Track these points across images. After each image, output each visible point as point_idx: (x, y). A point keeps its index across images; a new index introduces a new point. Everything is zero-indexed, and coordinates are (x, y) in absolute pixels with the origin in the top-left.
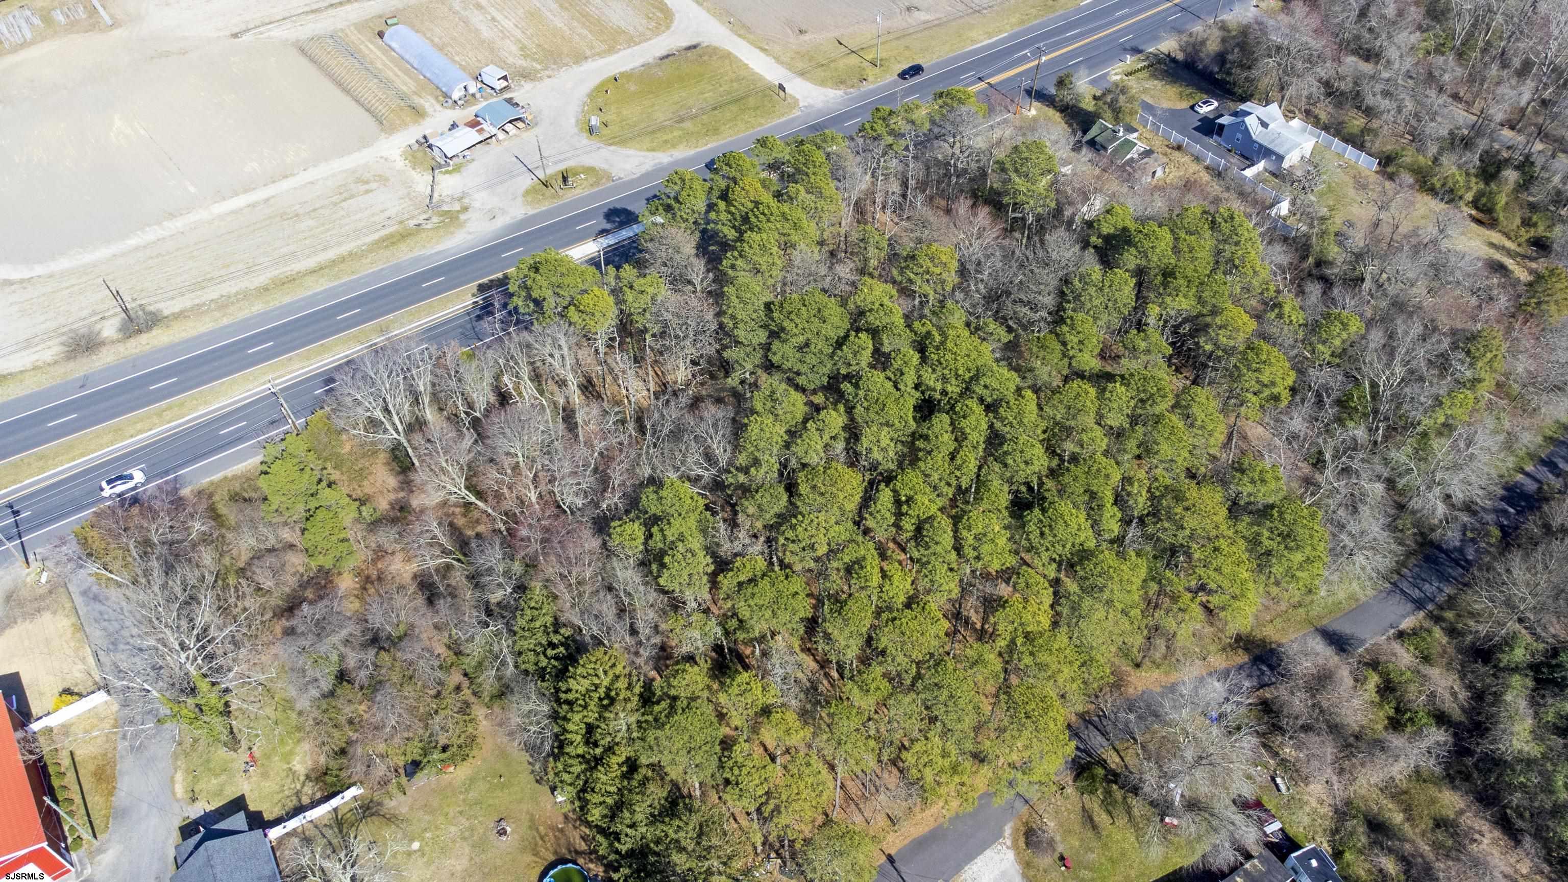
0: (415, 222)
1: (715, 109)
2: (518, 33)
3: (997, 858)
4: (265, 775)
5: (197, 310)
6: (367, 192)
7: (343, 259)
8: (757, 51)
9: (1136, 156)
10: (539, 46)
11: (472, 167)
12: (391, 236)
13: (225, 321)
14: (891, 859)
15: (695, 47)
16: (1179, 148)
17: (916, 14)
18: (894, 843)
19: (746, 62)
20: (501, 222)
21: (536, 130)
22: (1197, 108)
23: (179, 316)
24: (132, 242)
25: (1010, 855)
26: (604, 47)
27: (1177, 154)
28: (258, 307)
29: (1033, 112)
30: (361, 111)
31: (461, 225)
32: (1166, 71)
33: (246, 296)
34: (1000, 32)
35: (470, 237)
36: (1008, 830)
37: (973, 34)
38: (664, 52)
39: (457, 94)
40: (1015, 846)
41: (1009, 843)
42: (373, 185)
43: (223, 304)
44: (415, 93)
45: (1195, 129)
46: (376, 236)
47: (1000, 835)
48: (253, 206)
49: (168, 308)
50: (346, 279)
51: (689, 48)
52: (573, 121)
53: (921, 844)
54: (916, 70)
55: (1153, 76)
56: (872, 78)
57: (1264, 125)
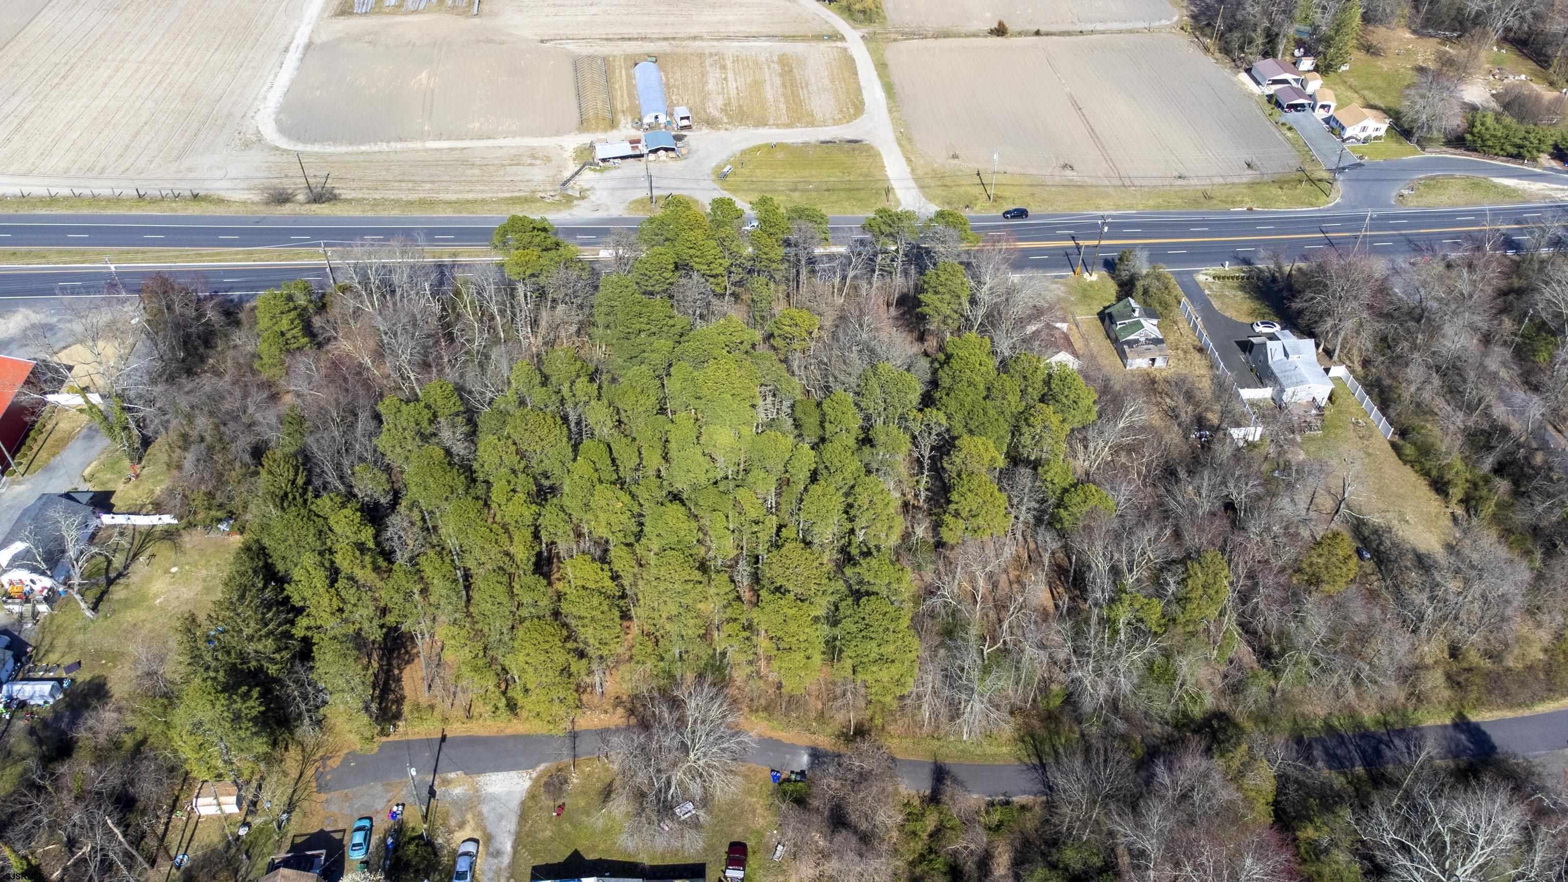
0: (542, 195)
1: (828, 190)
2: (733, 93)
3: (516, 780)
4: (136, 487)
5: (360, 201)
6: (531, 165)
7: (475, 201)
8: (904, 160)
9: (1143, 339)
10: (740, 106)
11: (614, 173)
12: (519, 198)
13: (370, 214)
14: (444, 738)
15: (856, 142)
16: (1201, 350)
17: (1068, 172)
18: (456, 729)
19: (886, 164)
20: (602, 214)
21: (681, 163)
22: (1255, 326)
23: (348, 201)
24: (363, 148)
25: (527, 784)
26: (787, 121)
27: (1197, 356)
28: (396, 213)
29: (1094, 277)
30: (577, 111)
31: (570, 207)
32: (1258, 287)
33: (397, 202)
34: (1131, 208)
35: (568, 217)
36: (542, 767)
37: (1103, 203)
38: (828, 138)
39: (648, 119)
40: (536, 781)
41: (534, 775)
42: (538, 162)
43: (376, 203)
44: (623, 112)
45: (1237, 342)
46: (508, 195)
47: (533, 767)
48: (452, 149)
49: (346, 194)
50: (464, 215)
51: (850, 141)
52: (714, 164)
53: (472, 741)
54: (1021, 213)
55: (1242, 288)
56: (977, 208)
57: (1286, 355)
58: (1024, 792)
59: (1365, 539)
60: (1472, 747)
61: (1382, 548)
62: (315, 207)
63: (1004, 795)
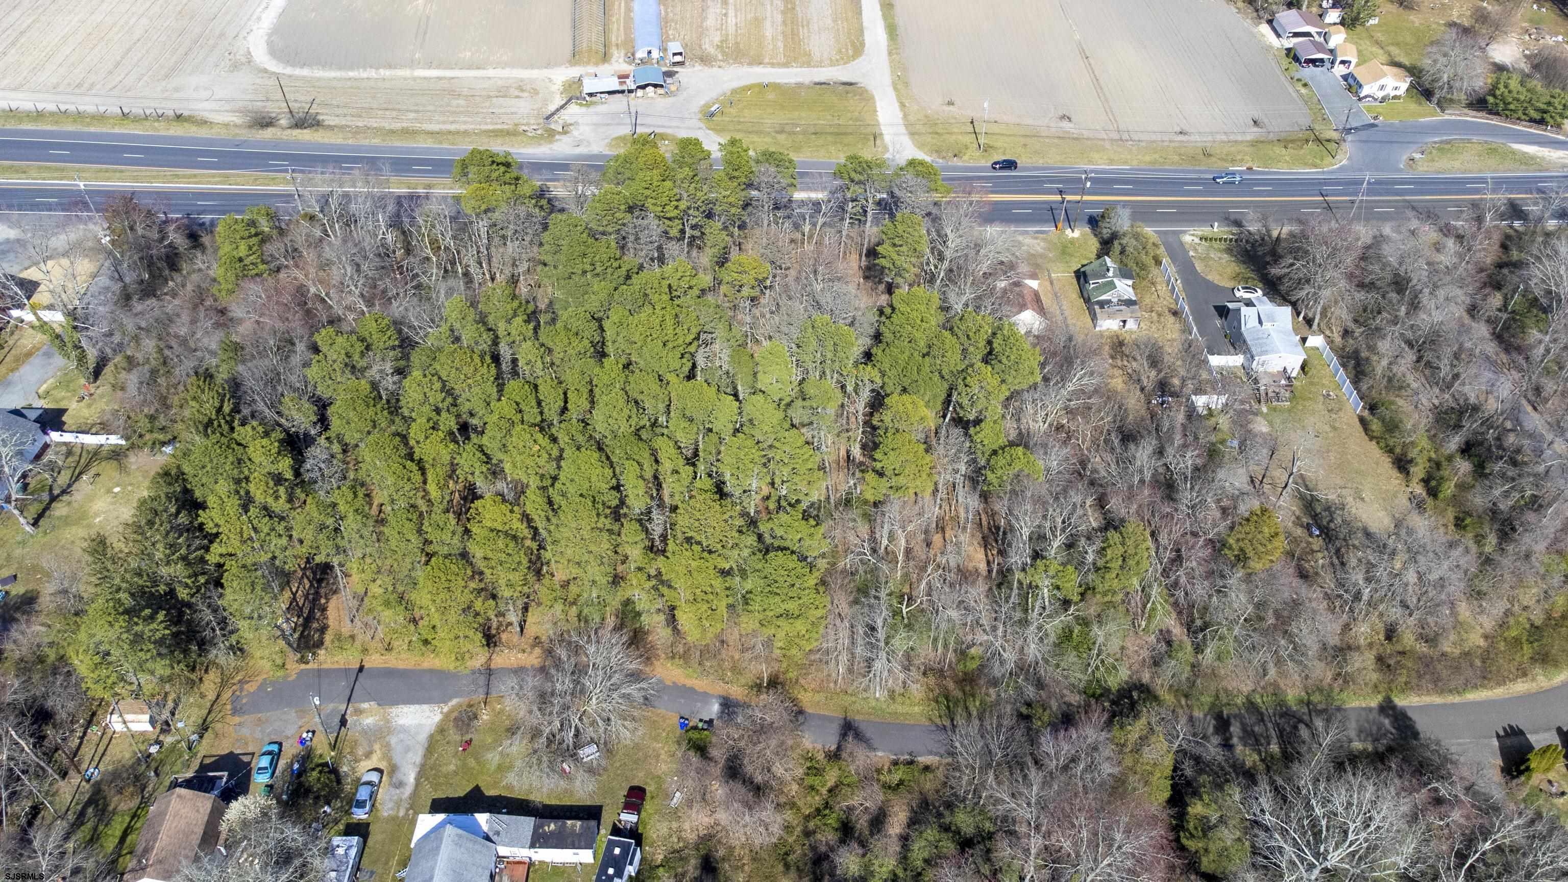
0: (526, 128)
1: (815, 134)
2: (731, 30)
3: (428, 713)
4: (89, 406)
5: (342, 128)
6: (517, 97)
7: (458, 132)
8: (897, 105)
9: (1115, 300)
10: (737, 43)
11: (601, 108)
12: (502, 131)
13: (350, 142)
14: (361, 669)
15: (851, 84)
16: (1175, 313)
17: (1066, 125)
18: (374, 661)
19: (878, 108)
20: (582, 150)
21: (670, 100)
22: (1236, 291)
23: (331, 128)
24: (351, 74)
25: (437, 718)
26: (783, 60)
27: (1172, 319)
28: (376, 141)
29: (1077, 234)
30: (571, 43)
31: (551, 142)
32: (1246, 251)
33: (378, 131)
34: (1125, 163)
35: (548, 152)
36: (454, 702)
37: (1096, 156)
38: (823, 80)
39: (641, 54)
40: (447, 716)
41: (446, 709)
42: (525, 94)
43: (357, 131)
44: (617, 45)
45: (1215, 307)
46: (491, 127)
47: (445, 702)
48: (440, 78)
49: (330, 120)
50: (445, 146)
51: (844, 84)
52: (702, 103)
53: (389, 673)
54: (1010, 165)
55: (1229, 251)
56: (966, 158)
57: (1260, 322)
58: (930, 753)
59: (1316, 515)
60: (1393, 731)
61: (1332, 525)
62: (296, 132)
63: (910, 754)
